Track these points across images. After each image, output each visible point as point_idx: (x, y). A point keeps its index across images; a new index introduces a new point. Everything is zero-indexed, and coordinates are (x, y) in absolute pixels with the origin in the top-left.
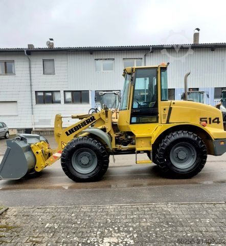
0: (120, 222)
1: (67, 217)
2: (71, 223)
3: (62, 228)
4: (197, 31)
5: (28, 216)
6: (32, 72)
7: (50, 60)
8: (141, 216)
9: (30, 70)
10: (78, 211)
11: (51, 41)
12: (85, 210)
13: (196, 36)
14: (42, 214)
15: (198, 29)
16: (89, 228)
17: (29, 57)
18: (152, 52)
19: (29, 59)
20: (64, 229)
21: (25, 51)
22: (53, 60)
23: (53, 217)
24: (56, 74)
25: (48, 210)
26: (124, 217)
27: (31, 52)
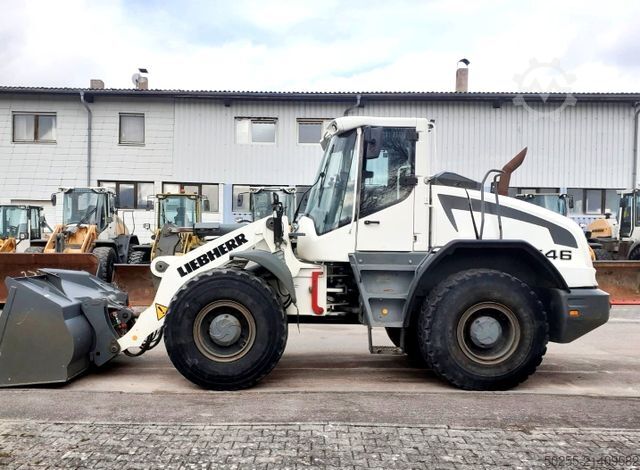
0: (216, 455)
1: (111, 442)
2: (116, 452)
3: (95, 461)
4: (463, 65)
5: (32, 436)
6: (93, 138)
7: (135, 115)
8: (263, 445)
9: (90, 135)
10: (137, 432)
11: (143, 75)
12: (151, 432)
13: (462, 75)
14: (61, 434)
15: (466, 61)
16: (149, 461)
17: (91, 106)
18: (362, 106)
19: (89, 111)
20: (99, 461)
21: (82, 94)
22: (142, 116)
23: (83, 441)
24: (147, 147)
25: (76, 428)
26: (227, 446)
27: (96, 97)
